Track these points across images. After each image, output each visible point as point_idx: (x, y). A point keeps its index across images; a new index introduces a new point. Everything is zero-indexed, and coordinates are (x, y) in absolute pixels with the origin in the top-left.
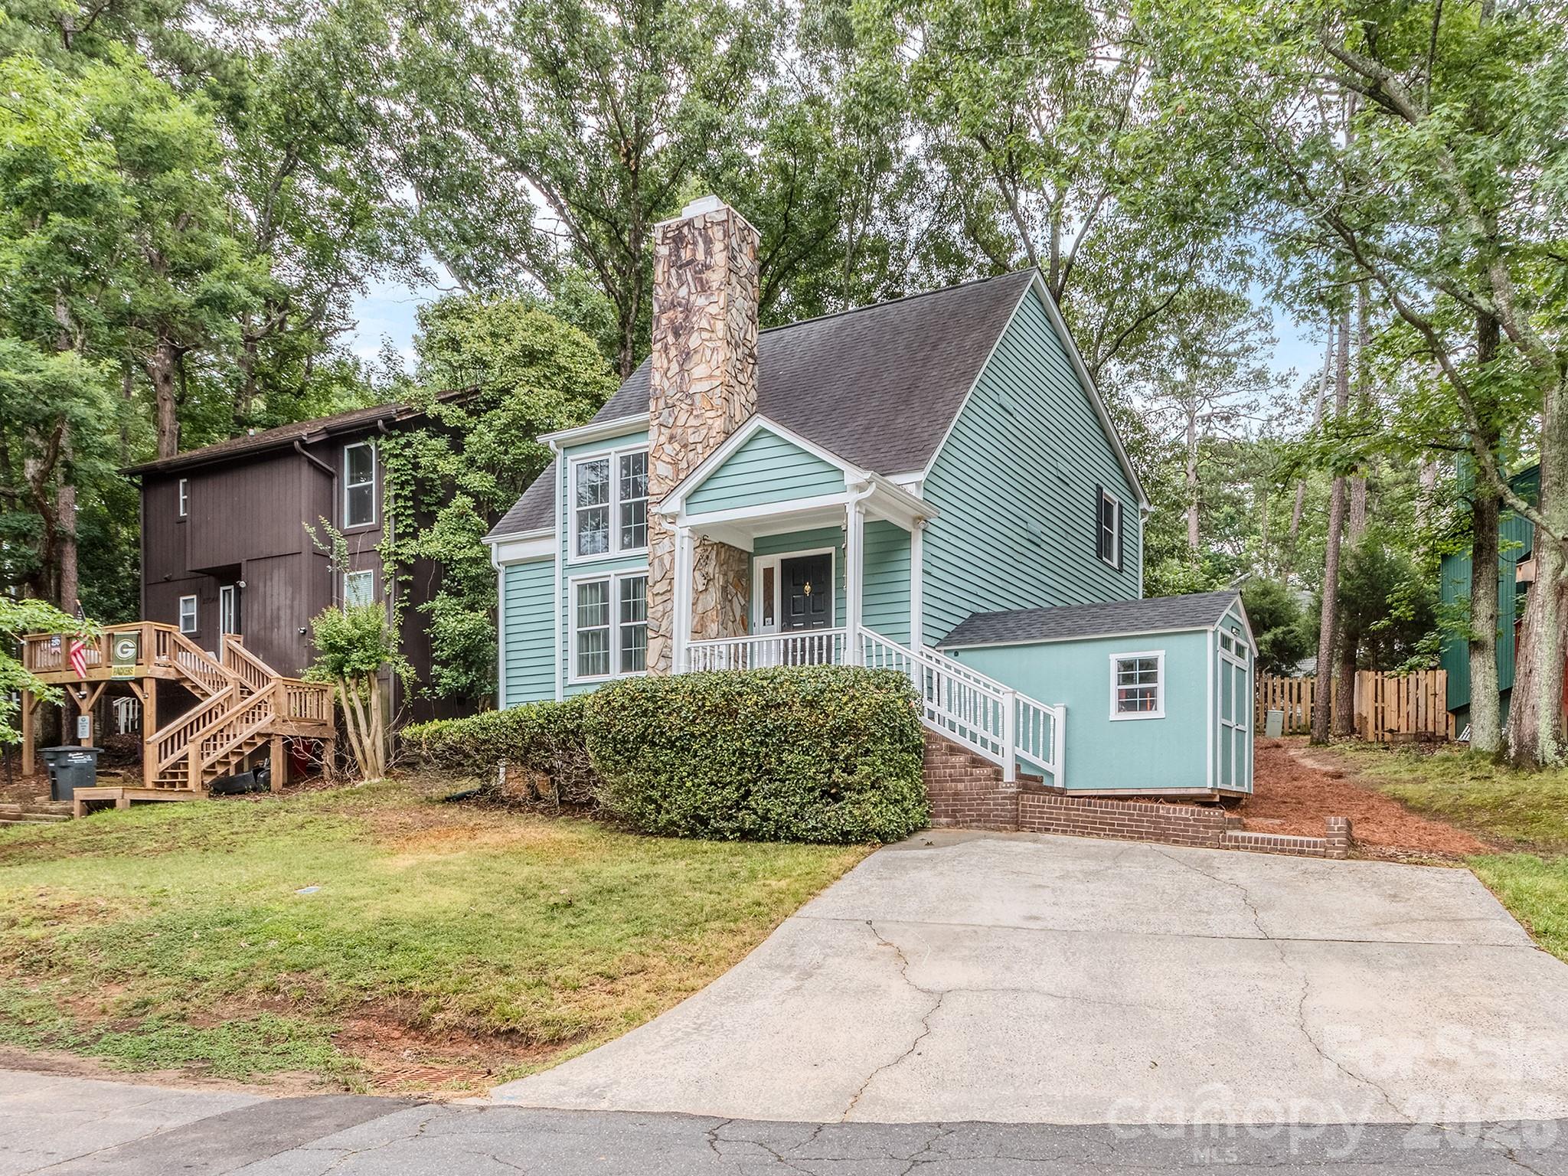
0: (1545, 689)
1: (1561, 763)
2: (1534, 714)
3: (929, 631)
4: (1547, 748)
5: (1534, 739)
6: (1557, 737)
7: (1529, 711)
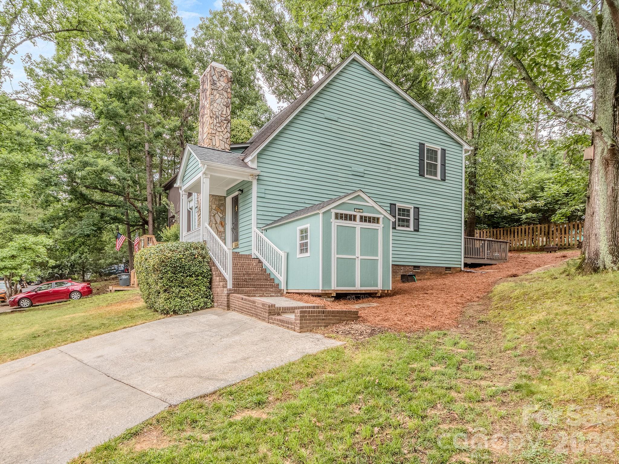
0: (602, 223)
1: (615, 268)
2: (596, 239)
3: (259, 221)
4: (606, 258)
5: (597, 254)
6: (612, 253)
7: (593, 237)
